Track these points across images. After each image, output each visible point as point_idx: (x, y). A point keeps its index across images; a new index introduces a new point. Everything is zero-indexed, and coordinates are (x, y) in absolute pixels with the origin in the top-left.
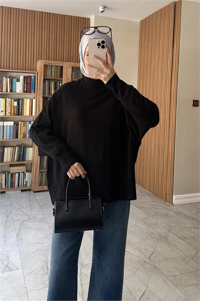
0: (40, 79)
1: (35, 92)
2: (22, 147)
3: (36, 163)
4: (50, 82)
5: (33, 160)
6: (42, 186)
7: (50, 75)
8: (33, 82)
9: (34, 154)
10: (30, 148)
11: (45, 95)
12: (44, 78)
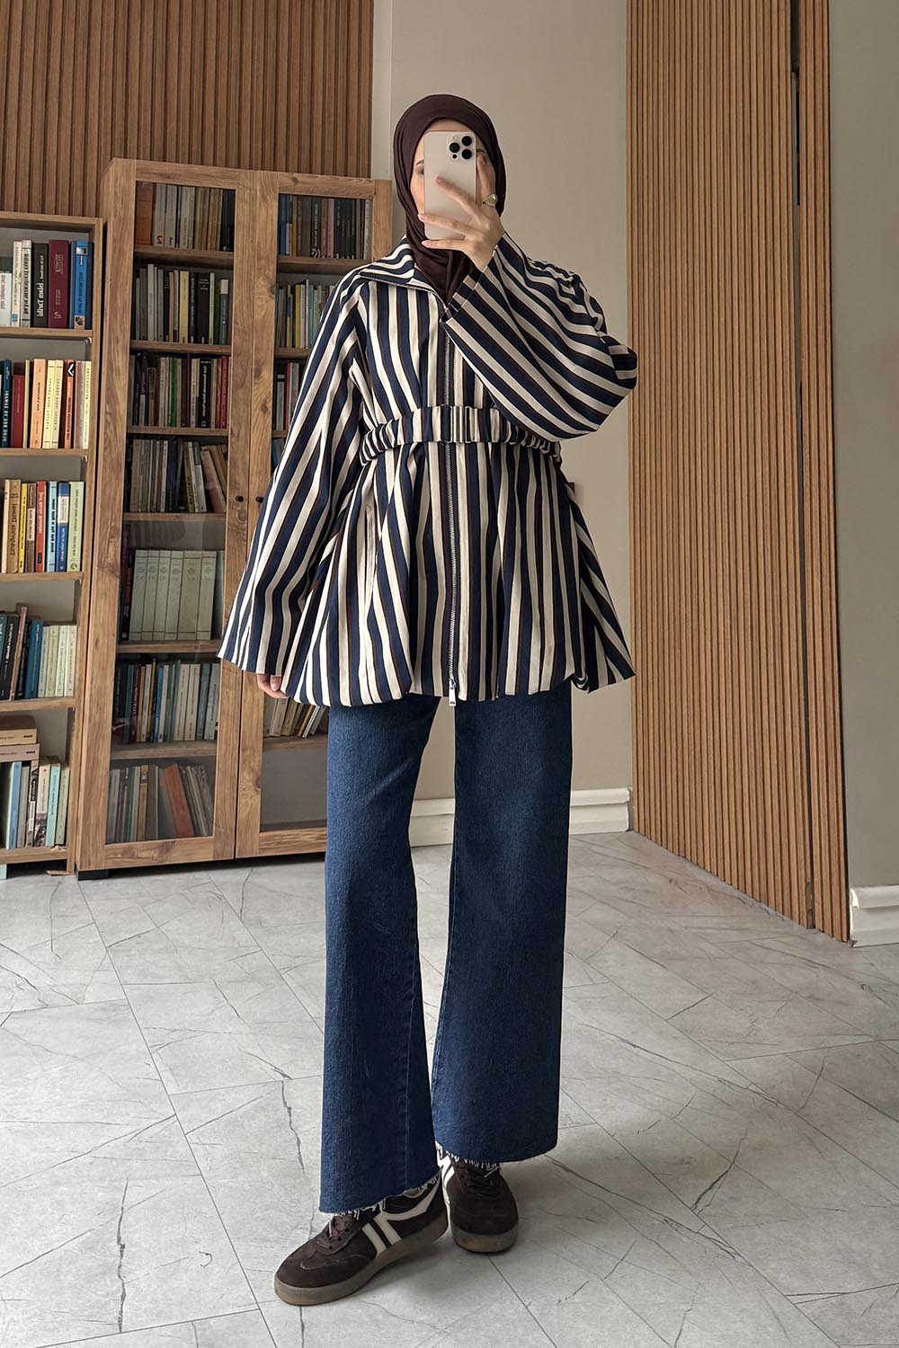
0: (120, 253)
1: (89, 326)
2: (17, 622)
3: (94, 710)
4: (170, 273)
5: (76, 693)
6: (125, 842)
7: (171, 238)
8: (81, 274)
9: (83, 660)
10: (63, 628)
11: (146, 338)
12: (140, 251)
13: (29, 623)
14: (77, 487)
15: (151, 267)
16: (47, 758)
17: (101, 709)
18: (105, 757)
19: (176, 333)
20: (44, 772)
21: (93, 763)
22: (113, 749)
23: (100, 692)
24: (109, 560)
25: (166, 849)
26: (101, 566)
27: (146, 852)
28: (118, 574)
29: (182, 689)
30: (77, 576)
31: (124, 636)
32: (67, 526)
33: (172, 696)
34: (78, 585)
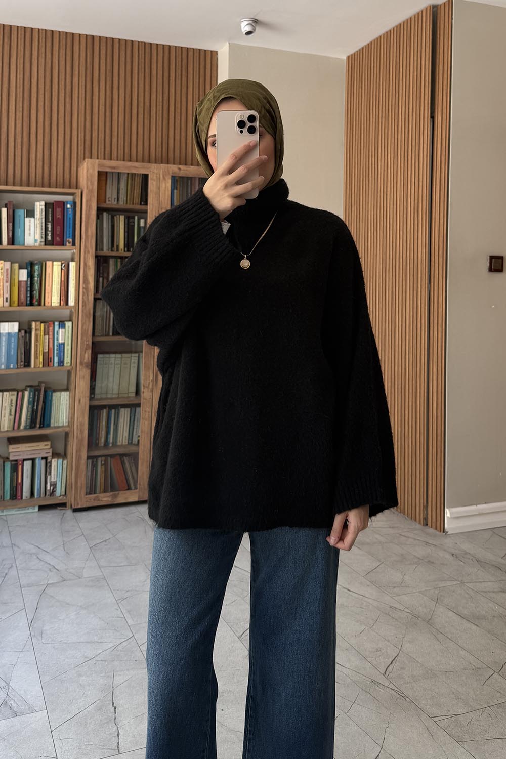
0: (89, 208)
1: (74, 244)
2: (39, 391)
3: (79, 433)
4: (115, 217)
5: (70, 424)
6: (95, 493)
7: (115, 199)
8: (70, 218)
9: (72, 408)
10: (63, 393)
11: (102, 250)
12: (100, 206)
13: (45, 392)
14: (68, 324)
15: (105, 214)
16: (55, 455)
17: (82, 432)
18: (84, 455)
19: (118, 247)
20: (54, 462)
21: (79, 458)
22: (88, 451)
23: (82, 424)
24: (85, 361)
25: (115, 496)
26: (81, 364)
27: (106, 499)
28: (90, 367)
29: (121, 421)
30: (69, 368)
31: (92, 396)
32: (64, 344)
33: (116, 425)
34: (69, 373)
